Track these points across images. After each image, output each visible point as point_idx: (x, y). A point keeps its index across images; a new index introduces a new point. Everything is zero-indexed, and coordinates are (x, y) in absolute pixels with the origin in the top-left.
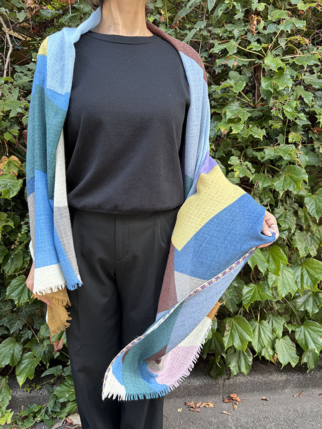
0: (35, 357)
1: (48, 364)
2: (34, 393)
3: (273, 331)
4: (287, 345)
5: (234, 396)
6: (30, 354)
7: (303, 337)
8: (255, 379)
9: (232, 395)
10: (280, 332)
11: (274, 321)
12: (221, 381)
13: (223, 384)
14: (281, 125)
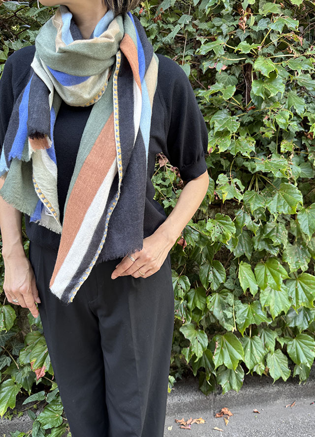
0: (15, 383)
1: (30, 391)
2: (16, 420)
3: (266, 346)
4: (279, 358)
5: (224, 410)
6: (9, 381)
7: (295, 350)
8: (247, 393)
9: (223, 410)
10: (272, 347)
11: (266, 335)
12: (211, 397)
13: (214, 399)
14: (273, 134)
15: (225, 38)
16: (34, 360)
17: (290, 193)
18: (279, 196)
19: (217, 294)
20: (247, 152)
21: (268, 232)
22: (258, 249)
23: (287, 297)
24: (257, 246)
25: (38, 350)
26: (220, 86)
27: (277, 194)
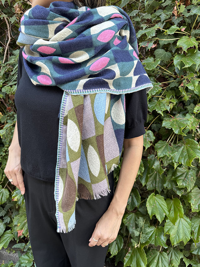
0: (12, 234)
1: (18, 240)
2: (11, 254)
3: (171, 262)
6: (10, 231)
11: (173, 253)
14: (189, 98)
15: (162, 24)
16: (19, 224)
17: (192, 148)
18: (183, 149)
19: (134, 214)
20: (161, 111)
21: (178, 176)
22: (167, 187)
23: (190, 230)
24: (167, 185)
25: (22, 219)
26: (151, 60)
27: (183, 147)
